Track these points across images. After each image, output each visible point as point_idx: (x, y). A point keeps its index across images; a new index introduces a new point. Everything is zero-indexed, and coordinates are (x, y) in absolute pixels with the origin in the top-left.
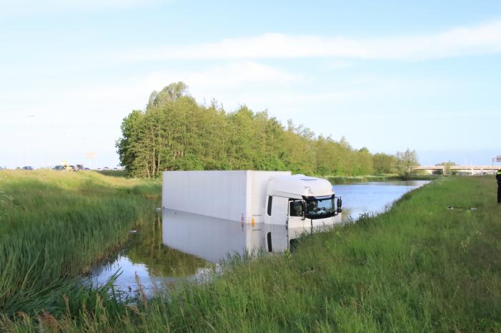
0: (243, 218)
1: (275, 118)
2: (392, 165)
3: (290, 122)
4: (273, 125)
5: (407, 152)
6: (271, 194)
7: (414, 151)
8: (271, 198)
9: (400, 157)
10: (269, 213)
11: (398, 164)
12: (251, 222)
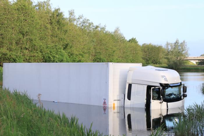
0: (105, 103)
1: (59, 9)
2: (161, 55)
3: (71, 13)
4: (57, 16)
5: (177, 43)
6: (130, 82)
7: (184, 42)
8: (130, 86)
9: (170, 47)
10: (129, 98)
11: (167, 55)
12: (112, 106)
